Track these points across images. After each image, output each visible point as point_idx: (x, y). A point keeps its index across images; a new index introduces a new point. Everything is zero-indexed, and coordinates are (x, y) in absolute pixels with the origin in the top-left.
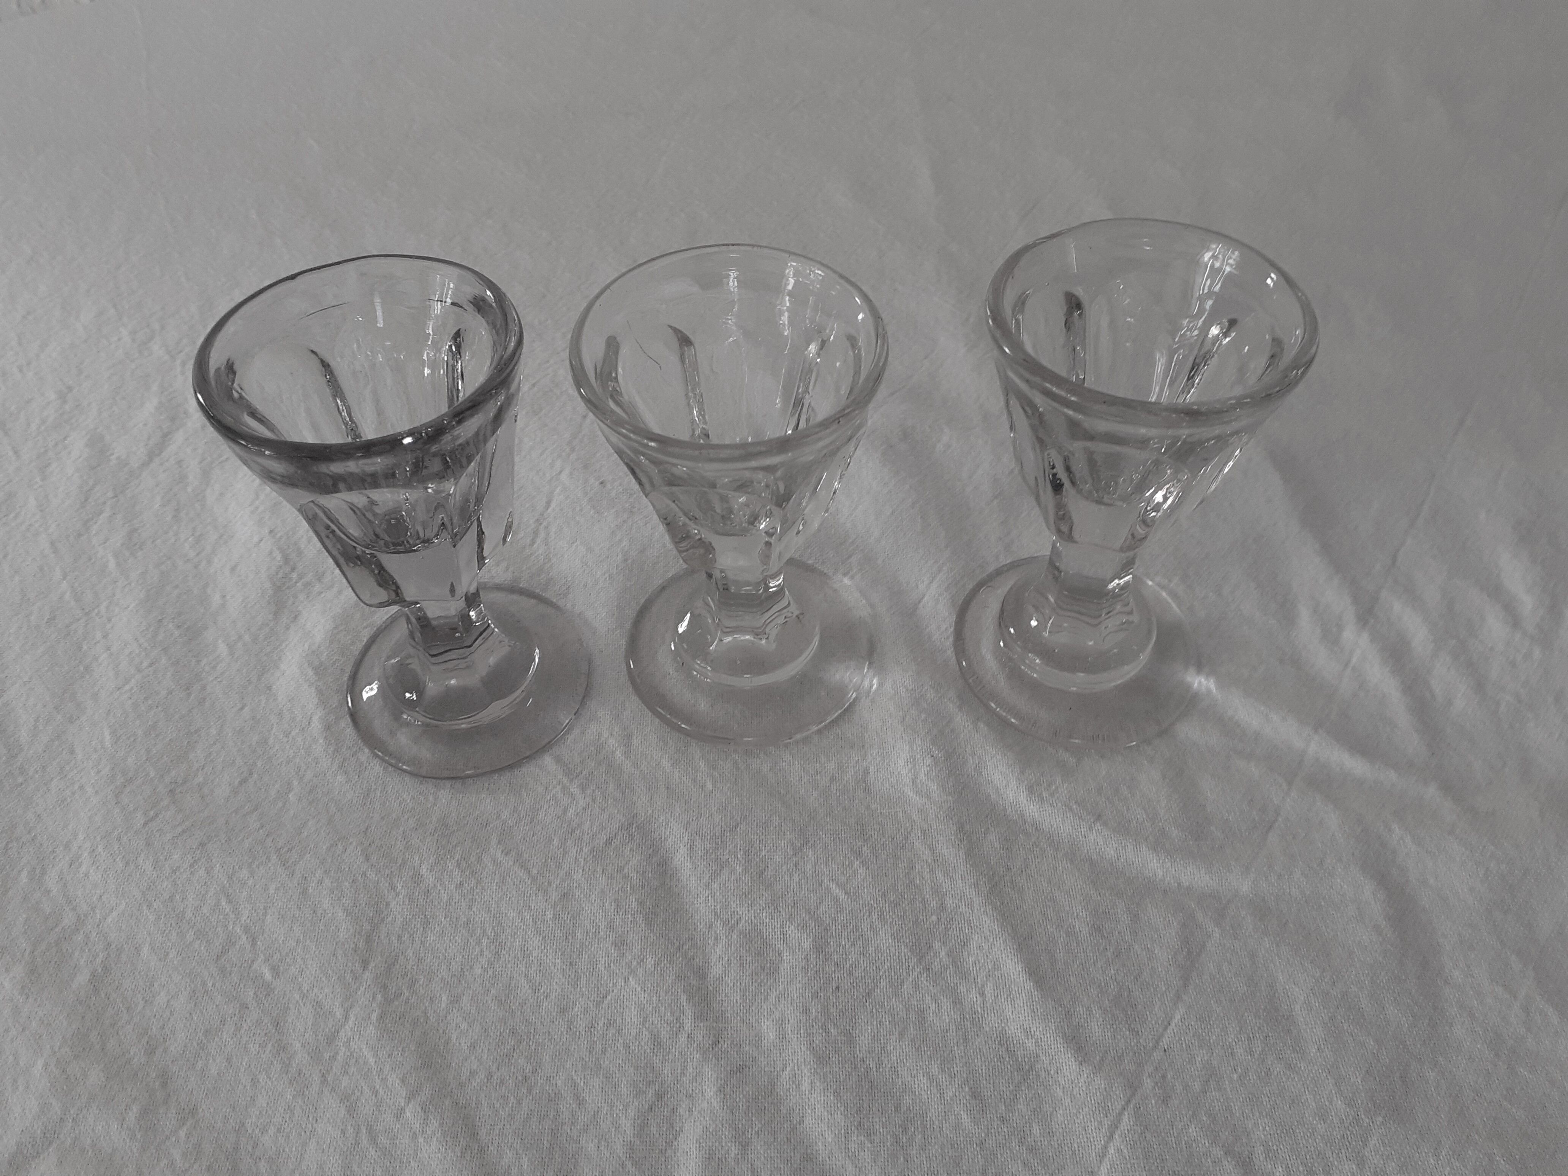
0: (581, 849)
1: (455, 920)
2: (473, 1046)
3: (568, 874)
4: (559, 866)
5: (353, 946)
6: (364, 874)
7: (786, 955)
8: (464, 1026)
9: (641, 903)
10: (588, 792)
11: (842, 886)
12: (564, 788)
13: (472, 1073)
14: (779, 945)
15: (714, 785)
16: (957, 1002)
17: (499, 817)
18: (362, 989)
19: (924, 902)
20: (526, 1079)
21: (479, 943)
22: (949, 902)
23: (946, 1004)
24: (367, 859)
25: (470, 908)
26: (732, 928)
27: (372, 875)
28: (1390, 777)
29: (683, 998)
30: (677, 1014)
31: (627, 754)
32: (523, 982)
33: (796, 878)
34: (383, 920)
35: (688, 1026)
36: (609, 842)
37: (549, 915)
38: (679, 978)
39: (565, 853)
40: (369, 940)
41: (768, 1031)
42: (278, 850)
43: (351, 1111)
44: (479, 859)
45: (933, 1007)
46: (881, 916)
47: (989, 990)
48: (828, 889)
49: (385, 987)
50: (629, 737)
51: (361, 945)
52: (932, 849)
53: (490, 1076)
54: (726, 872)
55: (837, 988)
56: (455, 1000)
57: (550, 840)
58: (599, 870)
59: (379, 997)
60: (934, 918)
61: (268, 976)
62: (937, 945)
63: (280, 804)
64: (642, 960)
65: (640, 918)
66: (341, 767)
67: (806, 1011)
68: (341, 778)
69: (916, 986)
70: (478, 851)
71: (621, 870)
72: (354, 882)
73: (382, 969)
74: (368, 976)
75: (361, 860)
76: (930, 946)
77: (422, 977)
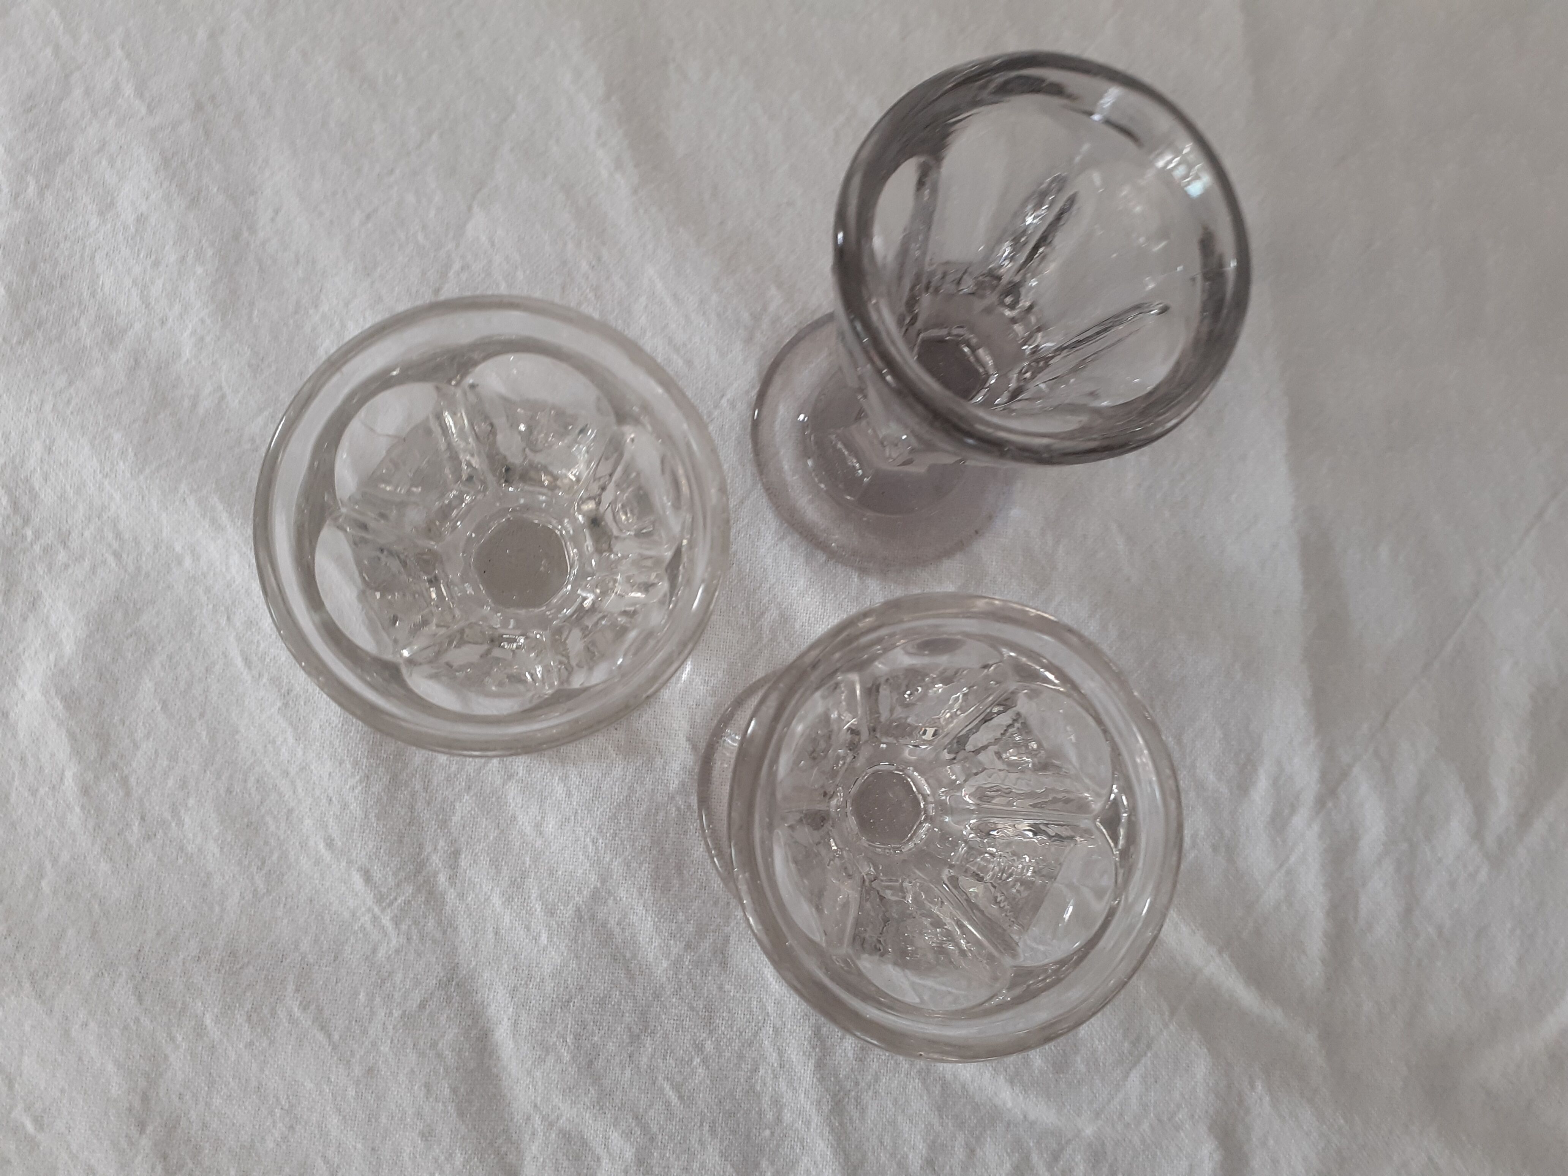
0: (391, 1013)
1: (244, 1082)
3: (374, 1044)
4: (365, 1032)
5: (127, 1105)
6: (137, 1020)
7: (605, 1162)
9: (454, 1090)
10: (404, 927)
11: (677, 1088)
12: (375, 919)
14: (600, 1150)
15: (550, 938)
17: (297, 947)
18: (140, 1158)
19: (761, 1113)
21: (271, 1113)
22: (787, 1116)
24: (140, 1000)
25: (262, 1070)
26: (551, 1125)
27: (146, 1021)
28: (1275, 1015)
31: (452, 879)
32: (320, 1162)
33: (628, 1073)
34: (161, 1074)
36: (422, 1006)
37: (351, 1093)
39: (373, 1013)
40: (145, 1098)
42: (32, 974)
44: (273, 1013)
46: (713, 1131)
48: (662, 1089)
49: (165, 1157)
50: (456, 854)
51: (137, 1104)
52: (781, 1053)
54: (550, 1059)
57: (356, 994)
58: (410, 1042)
59: (159, 1168)
60: (767, 1133)
61: (30, 1127)
62: (764, 1164)
63: (31, 896)
64: (451, 1155)
65: (451, 1108)
66: (105, 850)
68: (104, 867)
70: (272, 1000)
71: (434, 1045)
72: (126, 1028)
73: (162, 1134)
74: (145, 1142)
75: (133, 1000)
76: (757, 1165)
77: (207, 1145)
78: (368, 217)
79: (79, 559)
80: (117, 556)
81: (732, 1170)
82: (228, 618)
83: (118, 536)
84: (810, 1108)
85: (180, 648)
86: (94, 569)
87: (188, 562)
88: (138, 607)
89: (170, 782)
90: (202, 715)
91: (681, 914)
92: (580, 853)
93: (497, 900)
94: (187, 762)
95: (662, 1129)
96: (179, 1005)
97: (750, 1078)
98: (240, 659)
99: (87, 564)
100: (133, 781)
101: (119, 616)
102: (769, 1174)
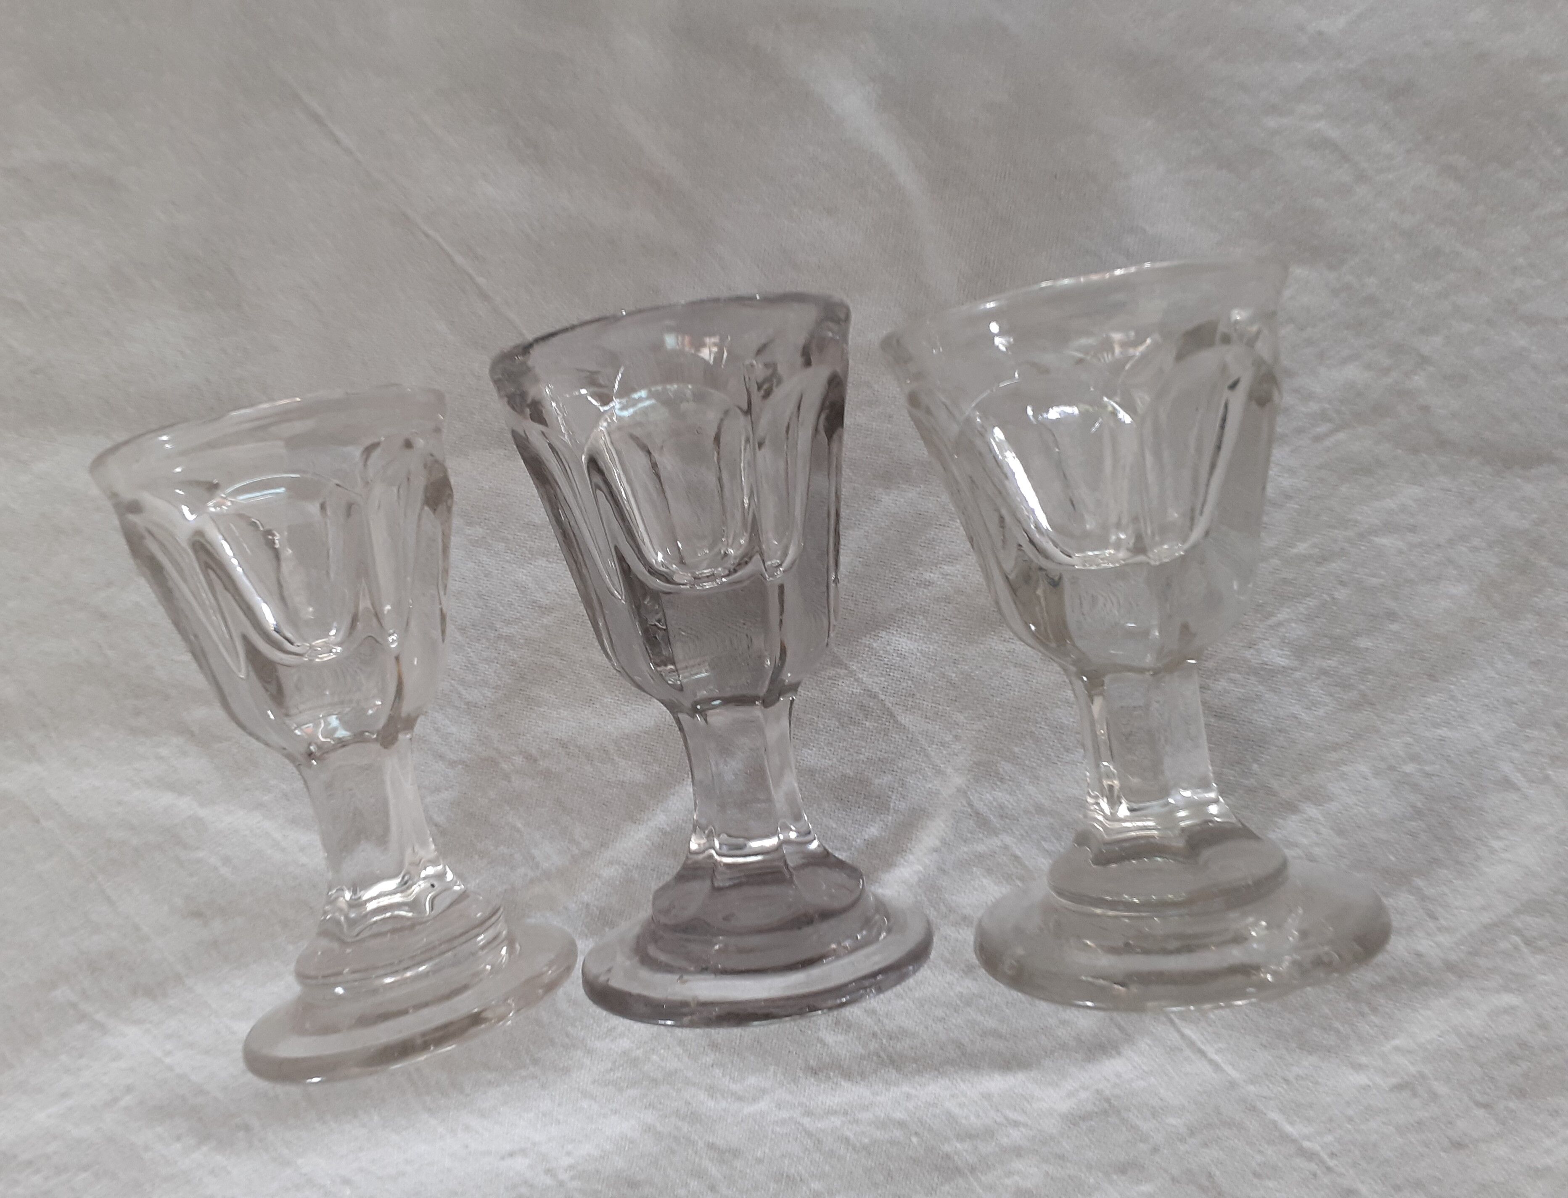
16: (1018, 1152)
19: (893, 1142)
22: (899, 1115)
23: (1018, 1165)
45: (1016, 1178)
47: (1013, 1115)
60: (914, 1140)
62: (947, 1148)
76: (947, 1157)
81: (947, 1185)
84: (893, 1092)
97: (854, 1148)
102: (958, 1146)
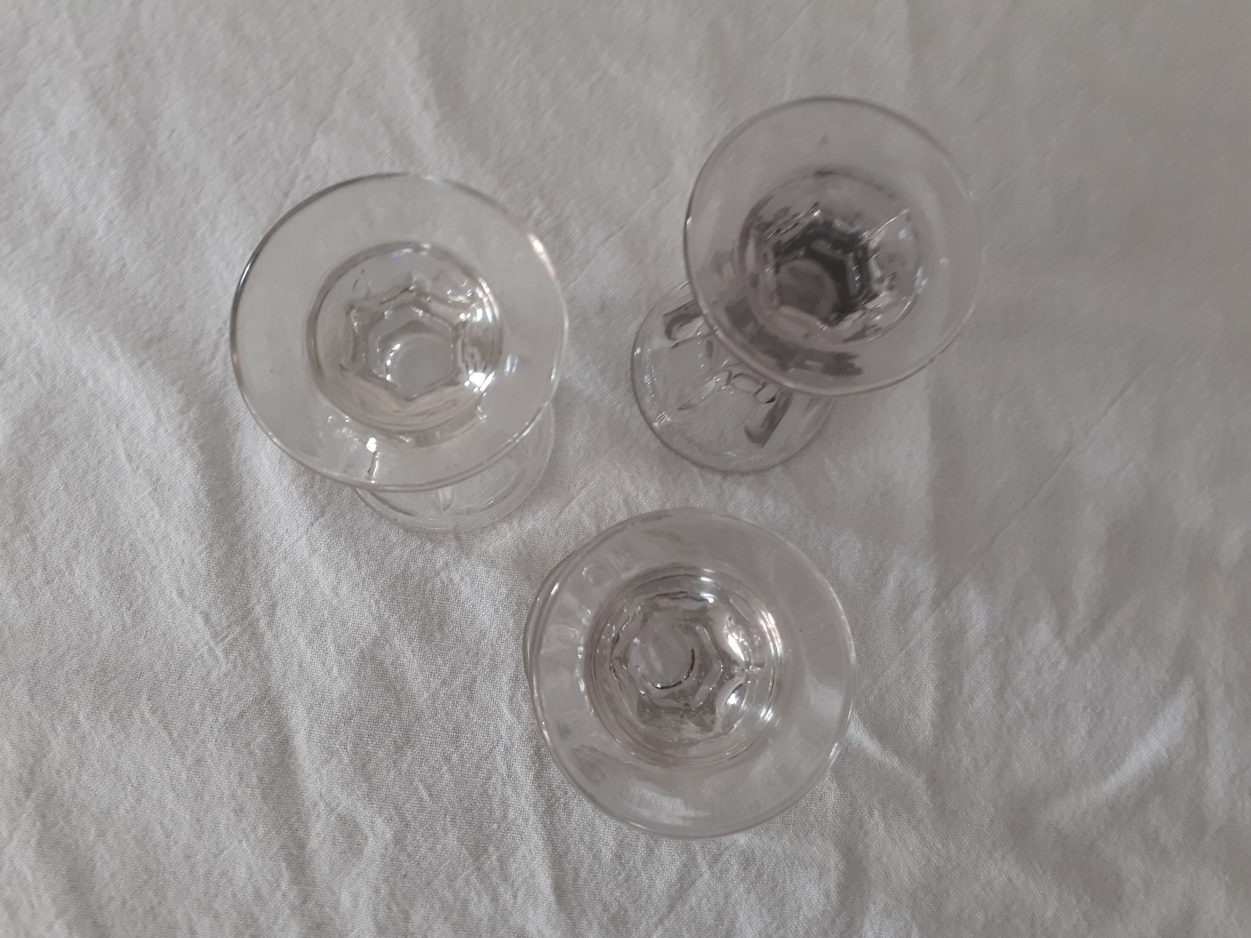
0: (217, 719)
1: (105, 764)
2: (113, 876)
3: (203, 742)
4: (197, 732)
5: (18, 776)
6: (29, 713)
7: (371, 839)
8: (107, 857)
9: (261, 779)
10: (232, 657)
11: (428, 788)
12: (211, 650)
13: (111, 899)
14: (367, 831)
15: (340, 671)
16: (495, 899)
17: (151, 669)
18: (25, 815)
19: (491, 811)
20: (152, 908)
21: (124, 788)
22: (511, 814)
23: (486, 900)
24: (32, 699)
25: (119, 756)
26: (332, 810)
27: (35, 715)
28: (893, 762)
29: (284, 865)
30: (276, 877)
31: (270, 624)
32: (158, 827)
33: (392, 775)
34: (45, 755)
35: (284, 886)
36: (241, 715)
37: (184, 776)
38: (282, 848)
39: (204, 719)
40: (32, 772)
41: (346, 900)
43: (13, 916)
44: (130, 714)
45: (476, 900)
46: (453, 820)
47: (521, 894)
48: (416, 788)
49: (44, 816)
50: (274, 606)
51: (25, 775)
52: (509, 766)
53: (124, 903)
54: (334, 761)
55: (405, 875)
56: (102, 834)
57: (193, 704)
58: (230, 741)
59: (38, 824)
60: (495, 826)
62: (491, 849)
64: (255, 827)
65: (257, 793)
66: (15, 589)
67: (377, 891)
68: (14, 601)
69: (467, 881)
70: (130, 705)
71: (248, 745)
72: (20, 719)
73: (42, 799)
74: (29, 804)
75: (27, 699)
76: (486, 850)
77: (75, 809)
78: (239, 138)
79: (12, 377)
80: (39, 376)
81: (466, 852)
82: (117, 425)
83: (41, 362)
84: (529, 810)
85: (81, 446)
86: (21, 386)
87: (90, 383)
88: (52, 414)
89: (67, 543)
90: (93, 495)
91: (440, 659)
92: (366, 611)
93: (302, 642)
94: (80, 529)
95: (415, 818)
96: (61, 705)
97: (485, 784)
98: (123, 455)
99: (16, 382)
100: (39, 539)
101: (37, 420)
102: (494, 857)
